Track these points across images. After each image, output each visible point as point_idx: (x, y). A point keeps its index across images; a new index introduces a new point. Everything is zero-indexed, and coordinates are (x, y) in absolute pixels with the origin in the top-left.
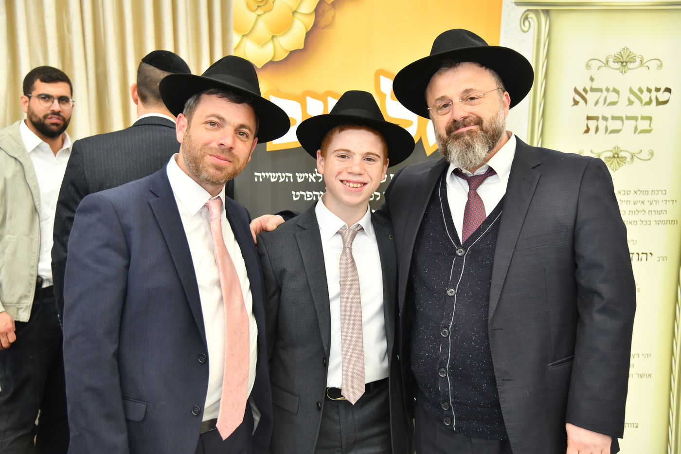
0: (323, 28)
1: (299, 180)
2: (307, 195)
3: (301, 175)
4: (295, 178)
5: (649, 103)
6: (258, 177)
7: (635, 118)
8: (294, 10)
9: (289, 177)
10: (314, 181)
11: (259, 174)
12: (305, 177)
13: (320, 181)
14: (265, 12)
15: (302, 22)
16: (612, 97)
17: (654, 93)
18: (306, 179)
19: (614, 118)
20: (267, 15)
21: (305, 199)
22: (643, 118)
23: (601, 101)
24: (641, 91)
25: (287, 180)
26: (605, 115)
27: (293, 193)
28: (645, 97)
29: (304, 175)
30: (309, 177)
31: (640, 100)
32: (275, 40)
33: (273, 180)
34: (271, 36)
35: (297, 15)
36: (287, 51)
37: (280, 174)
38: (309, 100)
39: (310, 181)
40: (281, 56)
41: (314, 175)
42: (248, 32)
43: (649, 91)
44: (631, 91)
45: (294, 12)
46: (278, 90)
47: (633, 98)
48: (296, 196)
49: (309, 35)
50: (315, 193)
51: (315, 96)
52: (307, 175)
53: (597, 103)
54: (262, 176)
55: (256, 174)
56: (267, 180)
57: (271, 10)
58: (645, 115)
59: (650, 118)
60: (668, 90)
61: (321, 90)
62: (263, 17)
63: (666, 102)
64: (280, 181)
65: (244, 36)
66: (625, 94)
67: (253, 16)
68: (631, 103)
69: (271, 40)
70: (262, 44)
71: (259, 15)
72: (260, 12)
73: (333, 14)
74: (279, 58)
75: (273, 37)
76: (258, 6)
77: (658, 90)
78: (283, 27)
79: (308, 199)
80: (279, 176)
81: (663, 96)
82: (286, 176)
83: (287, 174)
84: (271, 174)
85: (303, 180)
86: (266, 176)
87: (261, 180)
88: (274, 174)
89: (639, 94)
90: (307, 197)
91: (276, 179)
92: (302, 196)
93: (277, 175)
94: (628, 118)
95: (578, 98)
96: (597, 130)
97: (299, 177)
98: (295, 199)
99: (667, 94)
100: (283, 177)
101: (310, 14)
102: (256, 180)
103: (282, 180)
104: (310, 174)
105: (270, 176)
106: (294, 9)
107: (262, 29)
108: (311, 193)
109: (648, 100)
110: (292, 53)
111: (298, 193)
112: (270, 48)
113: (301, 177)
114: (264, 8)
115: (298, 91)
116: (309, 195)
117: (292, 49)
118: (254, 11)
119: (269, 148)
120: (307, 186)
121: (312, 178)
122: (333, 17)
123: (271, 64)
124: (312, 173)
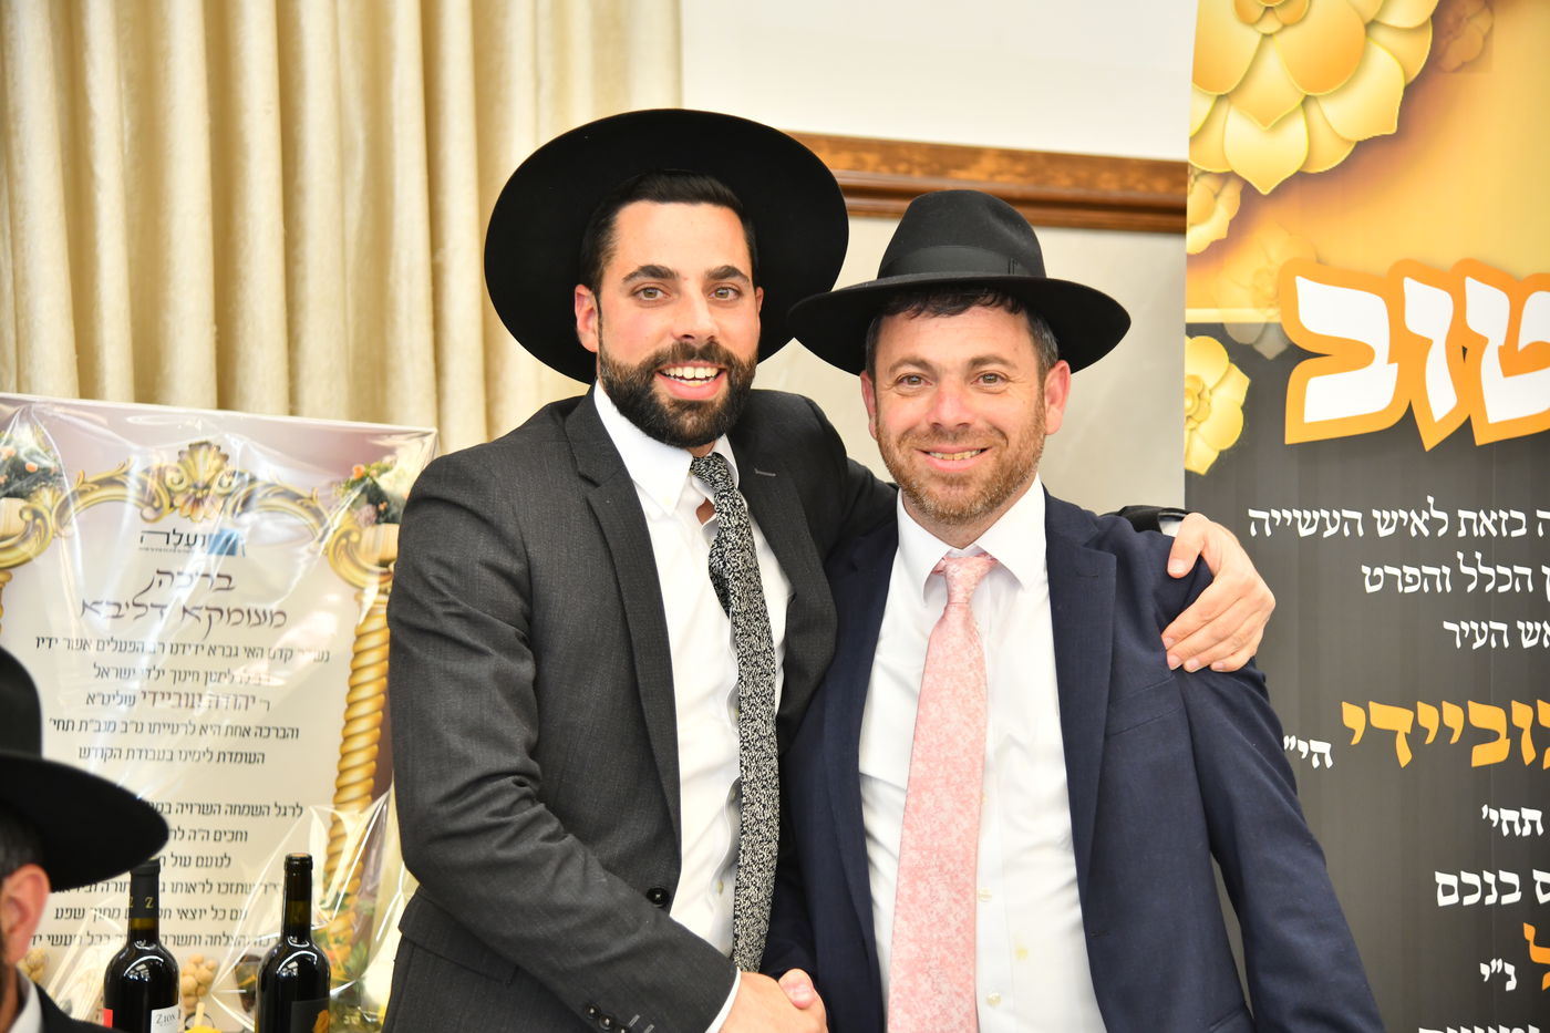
0: (1457, 70)
1: (1383, 532)
2: (1404, 575)
3: (1386, 514)
4: (1370, 523)
6: (1260, 524)
8: (1368, 19)
9: (1353, 523)
10: (1426, 532)
11: (1263, 515)
12: (1400, 520)
13: (1442, 532)
14: (1285, 26)
15: (1394, 54)
18: (1403, 529)
20: (1290, 34)
21: (1400, 589)
25: (1347, 532)
27: (1366, 570)
29: (1395, 515)
30: (1410, 520)
32: (1313, 109)
33: (1304, 532)
34: (1301, 99)
35: (1380, 35)
36: (1349, 142)
37: (1325, 514)
38: (1411, 287)
39: (1414, 533)
40: (1331, 156)
41: (1425, 515)
42: (1233, 87)
45: (1371, 25)
46: (1319, 261)
48: (1374, 580)
49: (1411, 90)
50: (1427, 570)
51: (1430, 275)
52: (1403, 514)
54: (1272, 520)
55: (1253, 513)
56: (1286, 531)
57: (1303, 20)
61: (1446, 255)
62: (1277, 40)
64: (1326, 534)
65: (1220, 98)
67: (1251, 37)
69: (1301, 111)
70: (1273, 122)
71: (1266, 36)
72: (1270, 25)
73: (1485, 29)
74: (1323, 164)
75: (1306, 101)
76: (1267, 8)
78: (1340, 70)
79: (1408, 590)
80: (1322, 520)
82: (1343, 520)
83: (1347, 514)
84: (1297, 514)
85: (1392, 530)
86: (1284, 520)
87: (1268, 532)
88: (1307, 514)
90: (1405, 584)
91: (1313, 530)
92: (1391, 579)
93: (1316, 515)
97: (1383, 521)
98: (1370, 589)
100: (1333, 523)
101: (1420, 28)
102: (1253, 532)
103: (1330, 531)
104: (1413, 514)
105: (1295, 520)
106: (1370, 16)
107: (1275, 78)
108: (1415, 571)
110: (1362, 147)
111: (1378, 571)
112: (1296, 131)
113: (1386, 522)
114: (1283, 14)
115: (1380, 263)
116: (1411, 578)
117: (1361, 138)
118: (1253, 24)
119: (1292, 436)
120: (1406, 548)
121: (1418, 523)
122: (1487, 38)
123: (1301, 182)
124: (1421, 507)
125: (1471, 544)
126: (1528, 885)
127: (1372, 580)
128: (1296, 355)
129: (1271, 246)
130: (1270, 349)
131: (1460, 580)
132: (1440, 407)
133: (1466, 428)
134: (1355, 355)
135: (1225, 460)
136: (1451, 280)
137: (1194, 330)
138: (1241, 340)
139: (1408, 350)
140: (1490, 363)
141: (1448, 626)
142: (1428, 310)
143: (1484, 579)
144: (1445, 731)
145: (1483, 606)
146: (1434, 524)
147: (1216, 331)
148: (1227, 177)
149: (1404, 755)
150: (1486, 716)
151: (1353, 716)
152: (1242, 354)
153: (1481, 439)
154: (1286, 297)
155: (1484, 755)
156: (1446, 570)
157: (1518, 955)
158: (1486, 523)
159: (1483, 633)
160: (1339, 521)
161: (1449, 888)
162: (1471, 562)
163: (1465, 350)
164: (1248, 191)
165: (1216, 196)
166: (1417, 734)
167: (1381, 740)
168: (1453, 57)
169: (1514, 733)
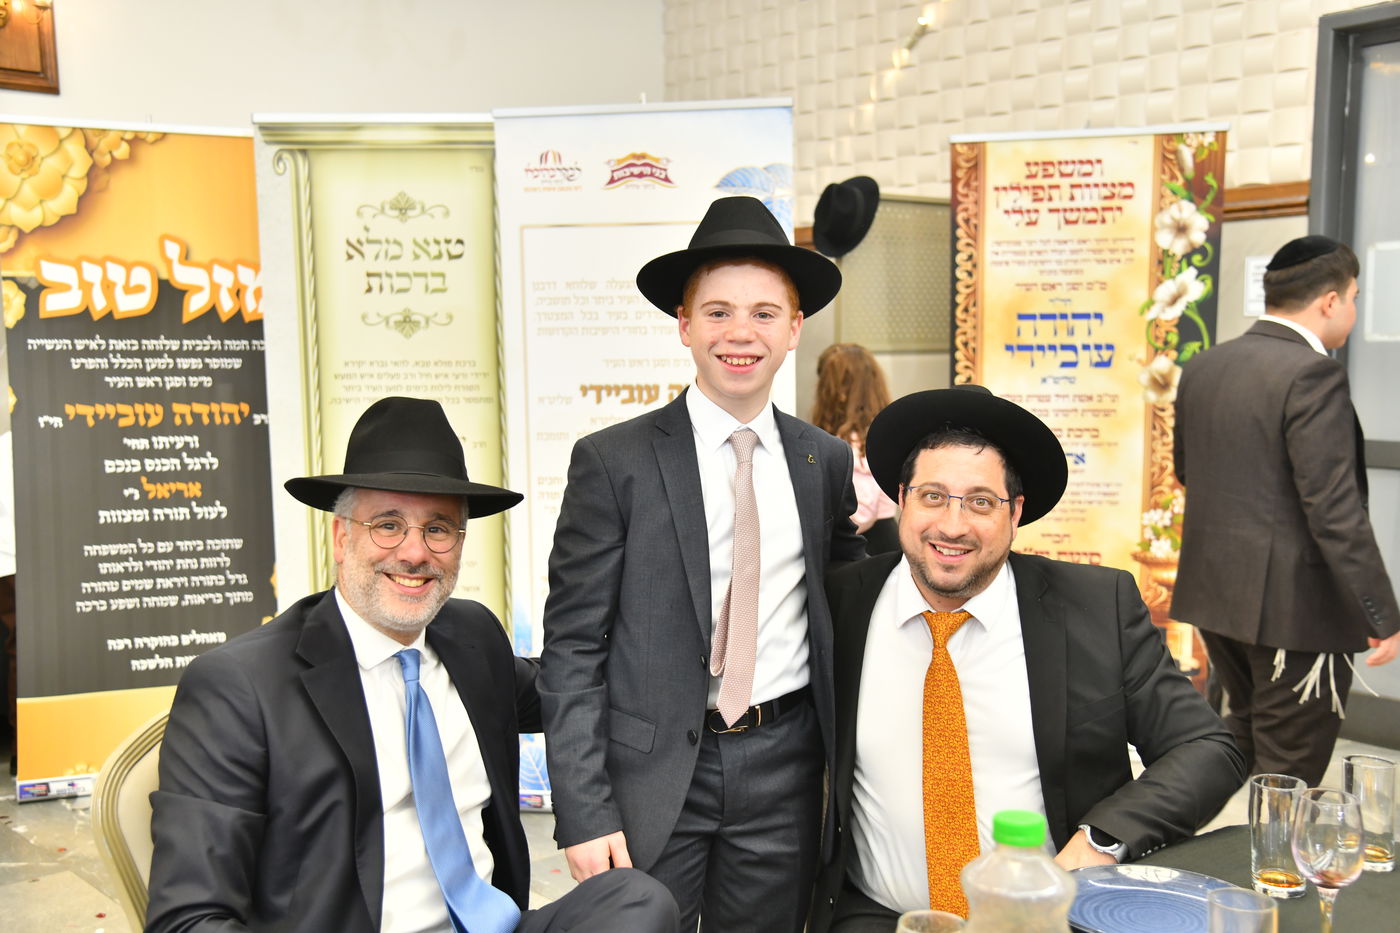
0: (97, 191)
1: (79, 347)
2: (87, 362)
3: (80, 342)
4: (74, 345)
5: (439, 256)
6: (32, 345)
7: (424, 275)
9: (67, 345)
10: (96, 347)
11: (33, 342)
12: (86, 343)
13: (102, 347)
14: (30, 175)
15: (73, 186)
16: (394, 250)
17: (444, 247)
18: (87, 347)
19: (399, 275)
20: (33, 178)
21: (86, 367)
22: (434, 275)
23: (382, 255)
24: (427, 242)
25: (65, 348)
26: (389, 271)
27: (73, 360)
28: (434, 250)
29: (84, 342)
30: (90, 343)
31: (428, 253)
32: (44, 204)
33: (49, 348)
34: (38, 201)
35: (67, 180)
36: (57, 215)
37: (56, 341)
38: (86, 266)
39: (91, 348)
40: (52, 220)
41: (96, 342)
42: (12, 196)
43: (437, 242)
44: (416, 243)
45: (64, 176)
46: (48, 255)
47: (419, 251)
49: (82, 200)
50: (97, 360)
51: (92, 260)
52: (87, 341)
53: (377, 257)
54: (36, 344)
55: (29, 341)
56: (42, 348)
57: (37, 174)
58: (437, 270)
59: (442, 275)
60: (460, 242)
61: (99, 255)
62: (28, 180)
63: (459, 256)
64: (57, 348)
65: (7, 199)
66: (409, 248)
67: (16, 180)
68: (417, 257)
69: (39, 204)
70: (29, 207)
71: (23, 179)
72: (24, 175)
74: (48, 224)
75: (41, 202)
76: (23, 170)
77: (448, 242)
78: (52, 190)
79: (90, 367)
80: (55, 343)
81: (456, 249)
82: (64, 344)
83: (65, 341)
84: (46, 341)
85: (83, 347)
86: (41, 343)
87: (36, 348)
88: (49, 341)
89: (425, 246)
90: (88, 365)
91: (52, 347)
92: (83, 363)
93: (53, 342)
94: (417, 275)
95: (352, 252)
96: (381, 289)
98: (74, 367)
99: (459, 245)
100: (59, 344)
101: (82, 178)
102: (30, 348)
103: (59, 348)
104: (91, 341)
105: (45, 343)
106: (63, 173)
107: (28, 191)
108: (93, 361)
109: (437, 253)
110: (64, 217)
111: (78, 361)
112: (39, 211)
113: (80, 344)
114: (30, 171)
115: (73, 256)
116: (91, 363)
117: (64, 213)
118: (18, 174)
119: (43, 315)
120: (87, 353)
121: (93, 345)
122: (108, 182)
123: (41, 229)
124: (93, 339)
125: (115, 352)
126: (143, 465)
127: (76, 363)
128: (41, 288)
129: (30, 250)
130: (33, 285)
131: (111, 364)
132: (99, 306)
133: (110, 314)
134: (64, 288)
135: (19, 323)
136: (101, 262)
137: (5, 278)
138: (23, 282)
139: (85, 287)
140: (119, 292)
141: (107, 379)
142: (92, 273)
143: (121, 364)
144: (107, 415)
145: (121, 372)
146: (99, 345)
147: (13, 279)
148: (12, 226)
149: (91, 422)
150: (123, 409)
151: (70, 410)
152: (22, 286)
153: (117, 316)
154: (37, 267)
155: (123, 423)
156: (106, 360)
157: (139, 487)
158: (121, 345)
159: (123, 382)
160: (61, 344)
161: (110, 466)
162: (115, 357)
163: (108, 287)
164: (21, 233)
165: (9, 233)
166: (96, 416)
167: (81, 418)
168: (96, 187)
169: (136, 415)
